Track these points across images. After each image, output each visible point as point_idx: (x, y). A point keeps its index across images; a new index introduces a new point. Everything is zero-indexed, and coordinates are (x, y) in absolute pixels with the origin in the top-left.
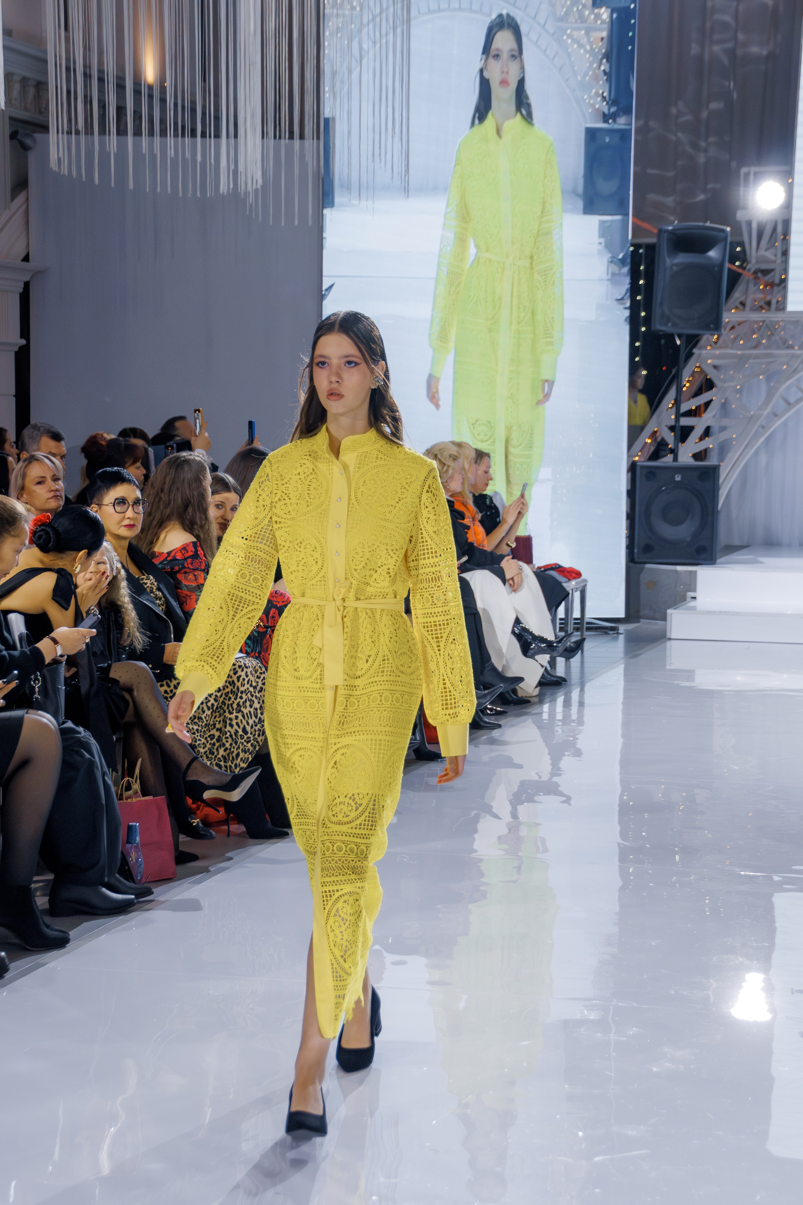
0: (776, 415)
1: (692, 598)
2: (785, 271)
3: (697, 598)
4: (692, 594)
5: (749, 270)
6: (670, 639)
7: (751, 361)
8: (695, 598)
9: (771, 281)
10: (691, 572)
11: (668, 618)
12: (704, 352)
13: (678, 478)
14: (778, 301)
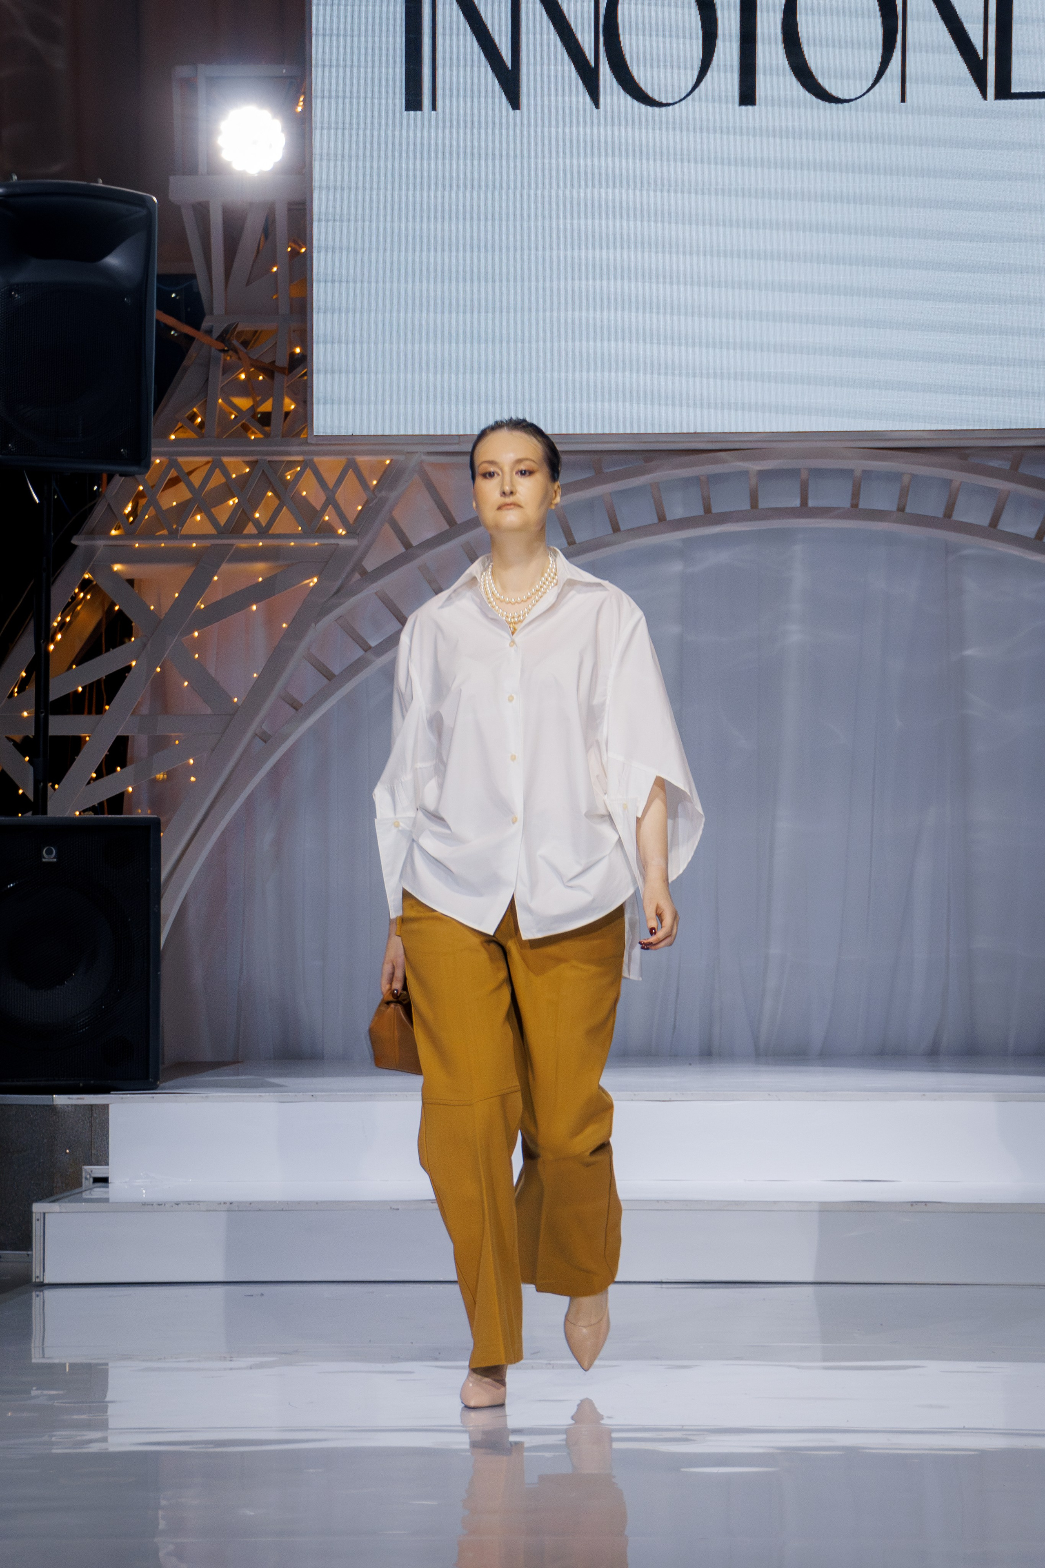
0: (296, 706)
1: (97, 1180)
2: (304, 336)
3: (110, 1181)
4: (98, 1171)
5: (209, 332)
6: (42, 1286)
7: (225, 567)
8: (104, 1180)
9: (267, 360)
10: (91, 1107)
11: (36, 1227)
12: (100, 543)
13: (49, 856)
14: (287, 414)
